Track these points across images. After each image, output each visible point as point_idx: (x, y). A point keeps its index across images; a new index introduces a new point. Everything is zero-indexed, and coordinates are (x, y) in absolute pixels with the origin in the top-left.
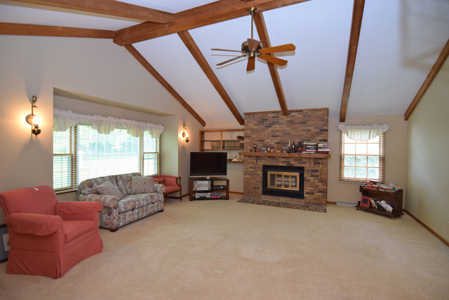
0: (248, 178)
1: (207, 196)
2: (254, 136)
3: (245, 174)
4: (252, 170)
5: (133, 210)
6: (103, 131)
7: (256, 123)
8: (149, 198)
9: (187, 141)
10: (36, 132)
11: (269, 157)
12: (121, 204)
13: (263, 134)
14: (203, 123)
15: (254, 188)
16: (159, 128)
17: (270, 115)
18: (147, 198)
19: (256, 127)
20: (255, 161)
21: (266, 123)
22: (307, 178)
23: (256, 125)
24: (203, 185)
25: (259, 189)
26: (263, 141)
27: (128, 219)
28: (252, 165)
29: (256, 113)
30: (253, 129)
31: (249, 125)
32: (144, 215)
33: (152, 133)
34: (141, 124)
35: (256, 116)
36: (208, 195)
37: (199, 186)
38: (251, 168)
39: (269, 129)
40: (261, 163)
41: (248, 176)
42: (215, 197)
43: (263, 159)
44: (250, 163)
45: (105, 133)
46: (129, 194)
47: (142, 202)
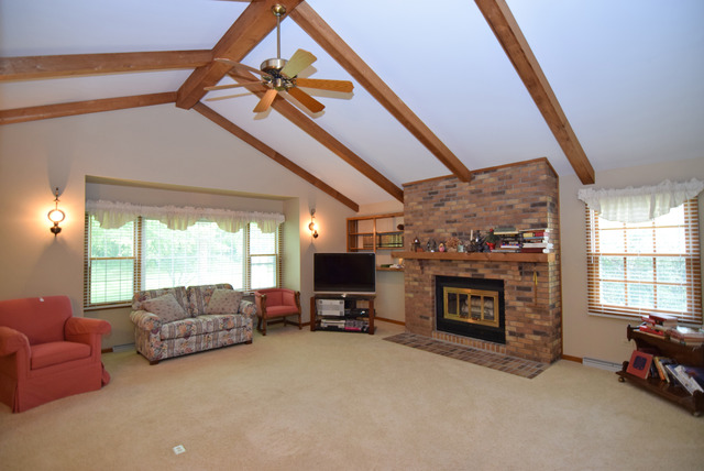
0: (410, 298)
1: (340, 326)
2: (418, 223)
3: (406, 292)
4: (416, 283)
5: (187, 336)
6: (176, 226)
7: (421, 199)
8: (221, 321)
9: (316, 236)
10: (56, 230)
11: (442, 260)
12: (166, 328)
13: (431, 218)
14: (354, 207)
15: (421, 317)
16: (275, 220)
17: (442, 184)
18: (216, 322)
19: (420, 207)
20: (418, 268)
21: (436, 198)
22: (511, 303)
23: (420, 203)
24: (332, 307)
25: (428, 318)
26: (432, 231)
27: (178, 349)
28: (416, 276)
29: (420, 183)
30: (416, 211)
31: (411, 204)
32: (211, 346)
33: (261, 226)
34: (242, 214)
35: (420, 187)
36: (341, 324)
37: (336, 308)
38: (415, 280)
39: (441, 208)
40: (431, 272)
41: (411, 295)
42: (352, 328)
43: (434, 264)
44: (414, 272)
45: (180, 228)
46: (203, 314)
47: (204, 327)
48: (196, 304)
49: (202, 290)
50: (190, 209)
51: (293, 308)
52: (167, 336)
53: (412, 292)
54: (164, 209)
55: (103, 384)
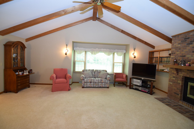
0: (170, 84)
1: (139, 89)
2: (178, 53)
3: (169, 81)
4: (174, 79)
5: (91, 83)
7: (180, 42)
8: (100, 80)
9: (135, 57)
10: (66, 54)
11: (188, 70)
12: (86, 79)
13: (184, 50)
14: (153, 47)
15: (175, 93)
16: (122, 52)
17: (192, 34)
19: (179, 45)
20: (175, 72)
21: (188, 41)
23: (179, 44)
24: (137, 82)
25: (178, 94)
26: (185, 56)
27: (88, 85)
28: (174, 75)
29: (180, 34)
30: (177, 47)
31: (175, 44)
32: (97, 86)
33: (118, 54)
34: (112, 50)
35: (180, 36)
36: (140, 88)
37: (138, 82)
38: (174, 77)
39: (191, 45)
40: (181, 74)
41: (171, 83)
42: (144, 90)
43: (184, 71)
44: (173, 73)
45: (94, 54)
46: (97, 77)
47: (95, 81)
48: (96, 74)
49: (98, 71)
50: (97, 49)
51: (125, 80)
52: (86, 81)
53: (172, 82)
54: (91, 49)
55: (69, 90)
